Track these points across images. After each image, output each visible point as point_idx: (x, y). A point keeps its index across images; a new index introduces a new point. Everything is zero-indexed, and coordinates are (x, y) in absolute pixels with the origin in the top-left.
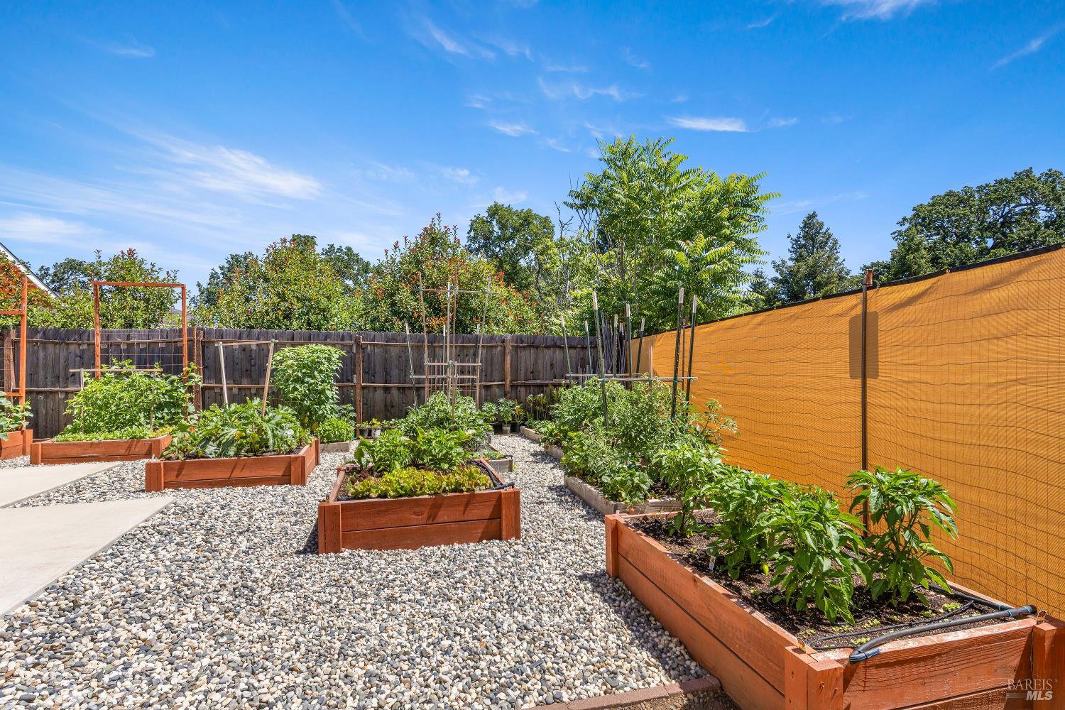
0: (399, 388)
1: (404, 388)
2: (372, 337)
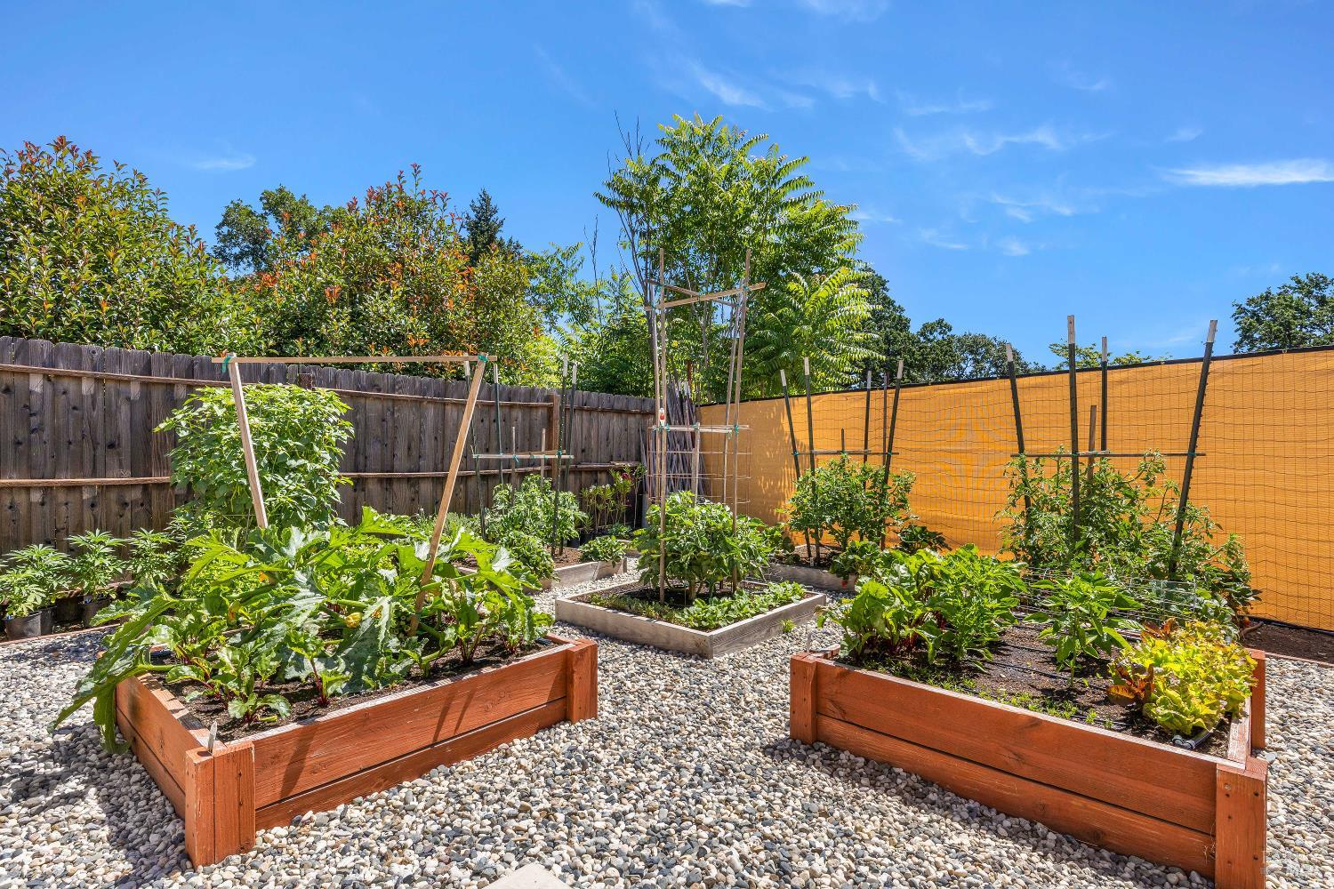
0: (380, 480)
1: (390, 480)
2: (331, 379)
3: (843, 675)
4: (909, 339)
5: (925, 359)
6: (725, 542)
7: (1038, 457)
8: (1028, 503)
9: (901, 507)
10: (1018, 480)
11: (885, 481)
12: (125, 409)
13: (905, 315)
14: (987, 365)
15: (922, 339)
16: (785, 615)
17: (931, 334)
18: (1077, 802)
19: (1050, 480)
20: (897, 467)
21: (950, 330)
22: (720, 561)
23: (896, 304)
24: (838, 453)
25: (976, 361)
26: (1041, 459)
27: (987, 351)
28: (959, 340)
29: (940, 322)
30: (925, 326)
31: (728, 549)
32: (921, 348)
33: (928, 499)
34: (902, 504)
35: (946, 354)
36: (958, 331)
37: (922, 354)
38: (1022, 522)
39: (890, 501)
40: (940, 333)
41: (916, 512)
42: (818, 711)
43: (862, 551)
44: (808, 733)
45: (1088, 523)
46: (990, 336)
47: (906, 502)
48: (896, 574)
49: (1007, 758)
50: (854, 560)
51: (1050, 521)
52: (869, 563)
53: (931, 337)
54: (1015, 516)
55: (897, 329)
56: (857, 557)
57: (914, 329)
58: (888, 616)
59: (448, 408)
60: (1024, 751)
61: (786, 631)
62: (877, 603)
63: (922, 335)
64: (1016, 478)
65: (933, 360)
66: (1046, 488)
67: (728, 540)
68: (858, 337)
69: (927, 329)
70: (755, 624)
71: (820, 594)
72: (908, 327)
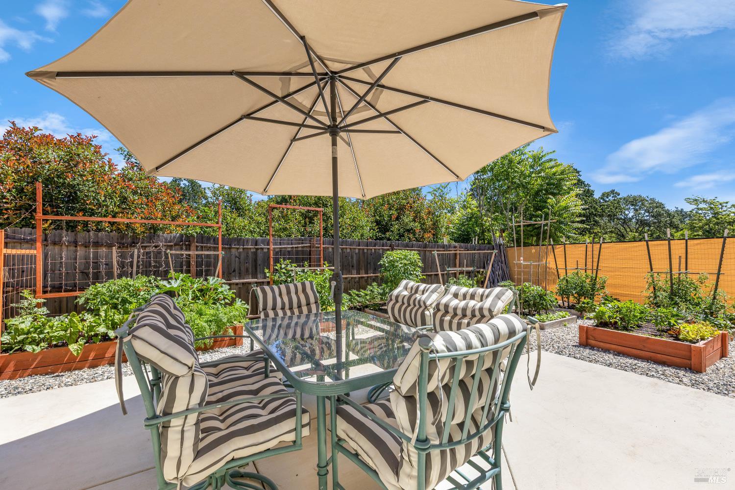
2: (397, 244)
3: (595, 329)
4: (594, 201)
5: (604, 212)
6: (543, 298)
7: (658, 273)
8: (654, 288)
9: (603, 289)
10: (650, 280)
11: (596, 279)
12: (355, 256)
13: (591, 188)
14: (643, 212)
15: (602, 201)
16: (565, 321)
17: (607, 198)
18: (659, 355)
19: (662, 282)
20: (600, 275)
21: (619, 195)
22: (542, 304)
23: (586, 183)
24: (576, 269)
25: (636, 210)
26: (660, 274)
27: (643, 204)
28: (624, 199)
29: (613, 192)
30: (603, 194)
31: (545, 300)
32: (601, 206)
33: (615, 286)
34: (603, 288)
35: (616, 208)
36: (623, 195)
37: (602, 209)
38: (652, 295)
39: (598, 286)
40: (613, 197)
41: (607, 291)
42: (587, 338)
43: (588, 303)
44: (585, 343)
45: (676, 296)
46: (644, 195)
47: (604, 287)
48: (608, 306)
49: (641, 347)
50: (585, 306)
51: (662, 295)
52: (591, 308)
53: (607, 200)
54: (650, 293)
55: (586, 196)
56: (586, 305)
57: (597, 195)
58: (607, 316)
59: (426, 252)
60: (645, 345)
61: (565, 326)
62: (603, 313)
63: (601, 199)
64: (649, 280)
65: (609, 211)
66: (660, 284)
67: (545, 297)
68: (577, 219)
69: (605, 195)
70: (556, 322)
71: (574, 316)
72: (593, 195)
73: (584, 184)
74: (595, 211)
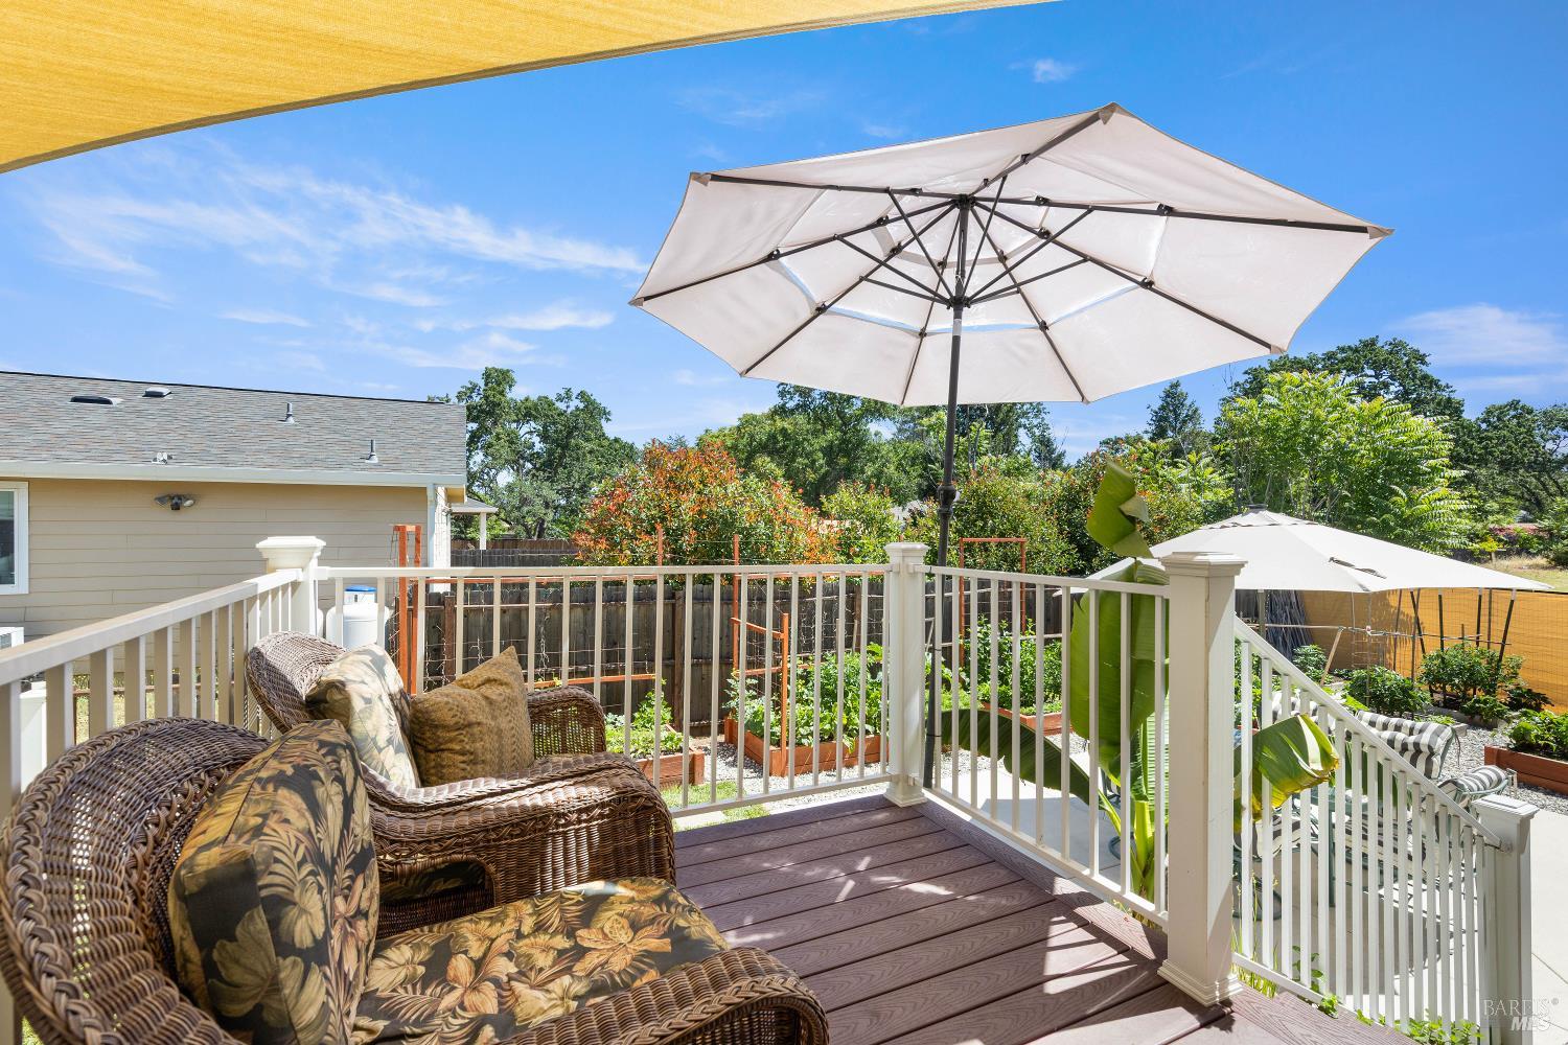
4: (1463, 428)
9: (1513, 675)
11: (1500, 660)
13: (1456, 396)
15: (1484, 427)
17: (1499, 419)
21: (1529, 412)
22: (1406, 703)
23: (1443, 383)
24: (1461, 638)
29: (1513, 405)
30: (1489, 412)
31: (1411, 697)
32: (1482, 439)
39: (1503, 671)
40: (1513, 418)
41: (1522, 679)
43: (1485, 702)
47: (1516, 672)
50: (1479, 707)
53: (1500, 424)
56: (1482, 705)
57: (1471, 414)
63: (1484, 421)
65: (1503, 453)
67: (1411, 692)
69: (1492, 413)
71: (1462, 725)
72: (1462, 412)
73: (1436, 385)
74: (1466, 451)
